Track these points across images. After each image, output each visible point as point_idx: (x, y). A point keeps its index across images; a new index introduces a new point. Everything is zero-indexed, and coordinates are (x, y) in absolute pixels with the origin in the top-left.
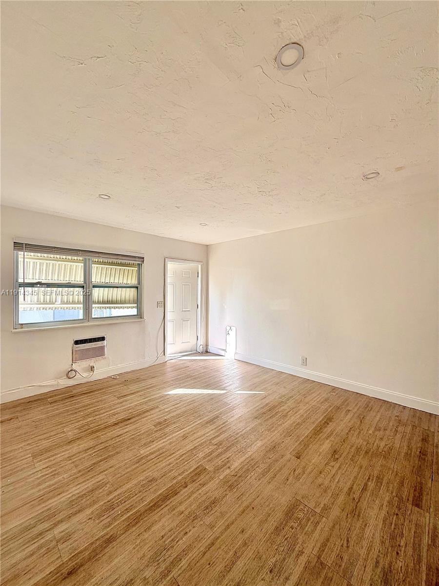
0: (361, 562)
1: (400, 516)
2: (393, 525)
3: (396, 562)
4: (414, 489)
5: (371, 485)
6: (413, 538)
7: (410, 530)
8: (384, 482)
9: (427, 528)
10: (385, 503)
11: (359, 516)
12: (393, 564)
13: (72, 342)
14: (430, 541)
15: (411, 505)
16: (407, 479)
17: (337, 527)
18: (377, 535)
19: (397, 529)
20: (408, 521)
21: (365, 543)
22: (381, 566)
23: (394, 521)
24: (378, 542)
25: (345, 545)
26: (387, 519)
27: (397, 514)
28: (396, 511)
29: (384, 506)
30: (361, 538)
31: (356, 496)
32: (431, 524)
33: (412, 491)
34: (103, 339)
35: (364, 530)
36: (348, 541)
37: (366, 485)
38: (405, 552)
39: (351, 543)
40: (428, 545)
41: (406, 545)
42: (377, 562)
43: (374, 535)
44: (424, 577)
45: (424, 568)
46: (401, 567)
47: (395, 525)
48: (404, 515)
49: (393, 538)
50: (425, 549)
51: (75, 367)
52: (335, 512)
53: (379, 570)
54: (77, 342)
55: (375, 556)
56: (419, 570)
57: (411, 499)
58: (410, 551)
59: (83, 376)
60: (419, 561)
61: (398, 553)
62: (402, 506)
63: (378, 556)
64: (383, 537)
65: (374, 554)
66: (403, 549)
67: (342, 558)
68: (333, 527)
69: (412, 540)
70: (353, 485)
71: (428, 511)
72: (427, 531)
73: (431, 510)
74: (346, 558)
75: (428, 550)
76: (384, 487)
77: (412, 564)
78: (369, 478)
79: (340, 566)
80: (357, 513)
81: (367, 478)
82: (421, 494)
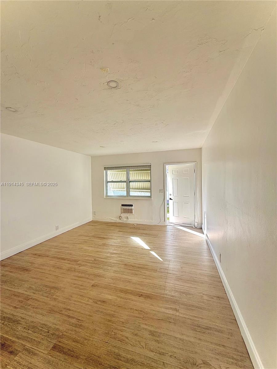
0: (25, 312)
1: (47, 334)
2: (41, 329)
3: (21, 326)
4: (71, 349)
5: (73, 321)
6: (31, 337)
7: (37, 337)
8: (77, 329)
9: (36, 348)
10: (57, 327)
11: (50, 313)
12: (21, 325)
13: (121, 205)
14: (27, 347)
15: (55, 342)
16: (81, 346)
17: (45, 304)
18: (37, 320)
19: (38, 330)
20: (43, 338)
21: (34, 314)
22: (21, 320)
23: (44, 329)
24: (33, 320)
25: (35, 307)
26: (46, 326)
27: (48, 332)
28: (51, 332)
29: (55, 326)
30: (36, 313)
31: (63, 312)
32: (38, 352)
33: (69, 347)
34: (132, 206)
35: (41, 315)
36: (36, 308)
37: (73, 318)
38: (25, 332)
39: (34, 309)
40: (25, 346)
41: (28, 333)
42: (23, 319)
43: (37, 318)
44: (10, 338)
45: (14, 339)
46: (18, 328)
47: (41, 330)
48: (48, 336)
49: (34, 327)
50: (24, 343)
51: (122, 215)
52: (53, 303)
53: (20, 319)
54: (123, 205)
55: (26, 318)
56: (14, 336)
57: (60, 344)
58: (25, 334)
59: (124, 220)
60: (18, 338)
61: (25, 328)
62: (55, 336)
63: (26, 319)
64: (35, 322)
65: (27, 318)
66: (27, 331)
67: (29, 306)
68: (44, 303)
69: (30, 337)
70: (72, 311)
71: (49, 354)
72: (34, 347)
73: (50, 357)
74: (29, 307)
75: (22, 344)
76: (72, 328)
77: (17, 333)
78: (79, 320)
79: (26, 305)
80: (51, 312)
81: (80, 319)
82: (65, 353)
